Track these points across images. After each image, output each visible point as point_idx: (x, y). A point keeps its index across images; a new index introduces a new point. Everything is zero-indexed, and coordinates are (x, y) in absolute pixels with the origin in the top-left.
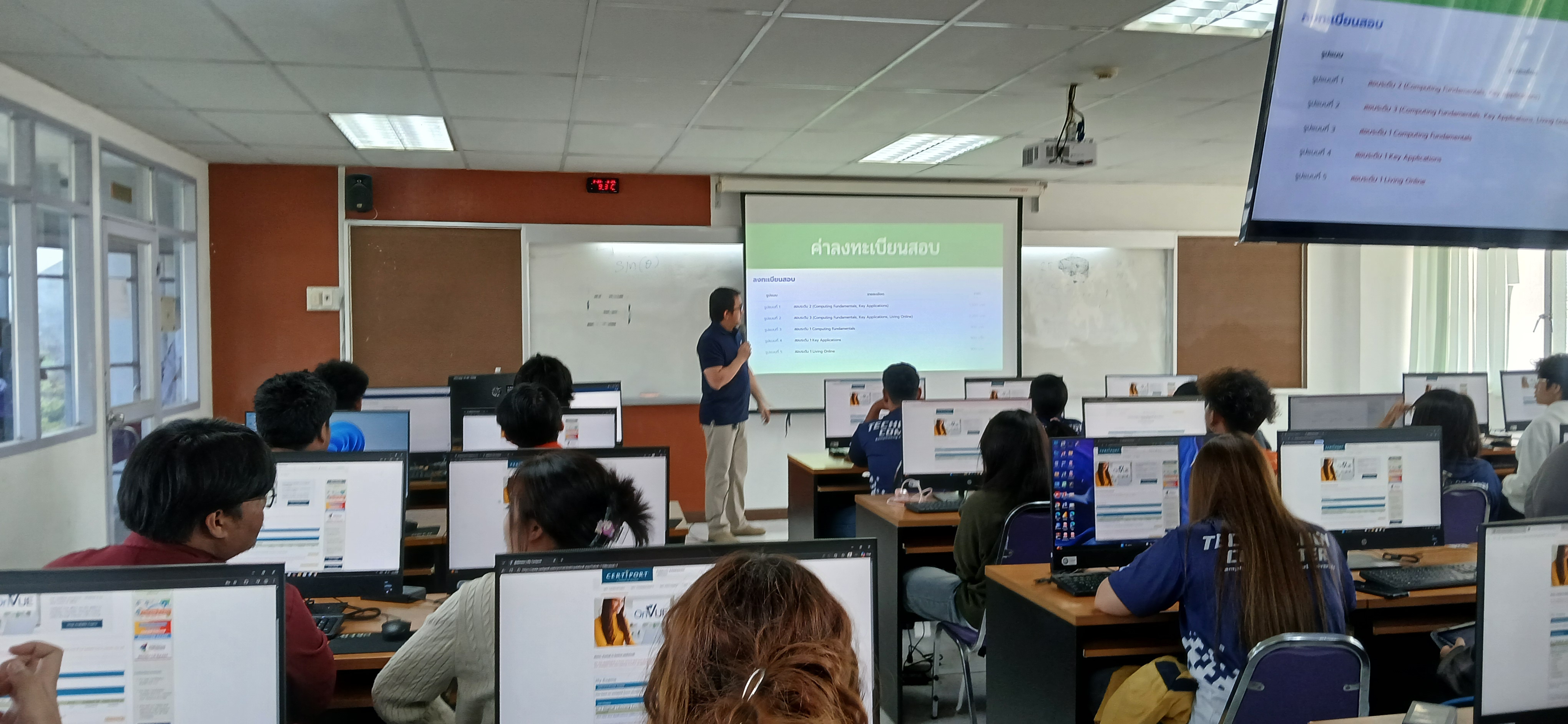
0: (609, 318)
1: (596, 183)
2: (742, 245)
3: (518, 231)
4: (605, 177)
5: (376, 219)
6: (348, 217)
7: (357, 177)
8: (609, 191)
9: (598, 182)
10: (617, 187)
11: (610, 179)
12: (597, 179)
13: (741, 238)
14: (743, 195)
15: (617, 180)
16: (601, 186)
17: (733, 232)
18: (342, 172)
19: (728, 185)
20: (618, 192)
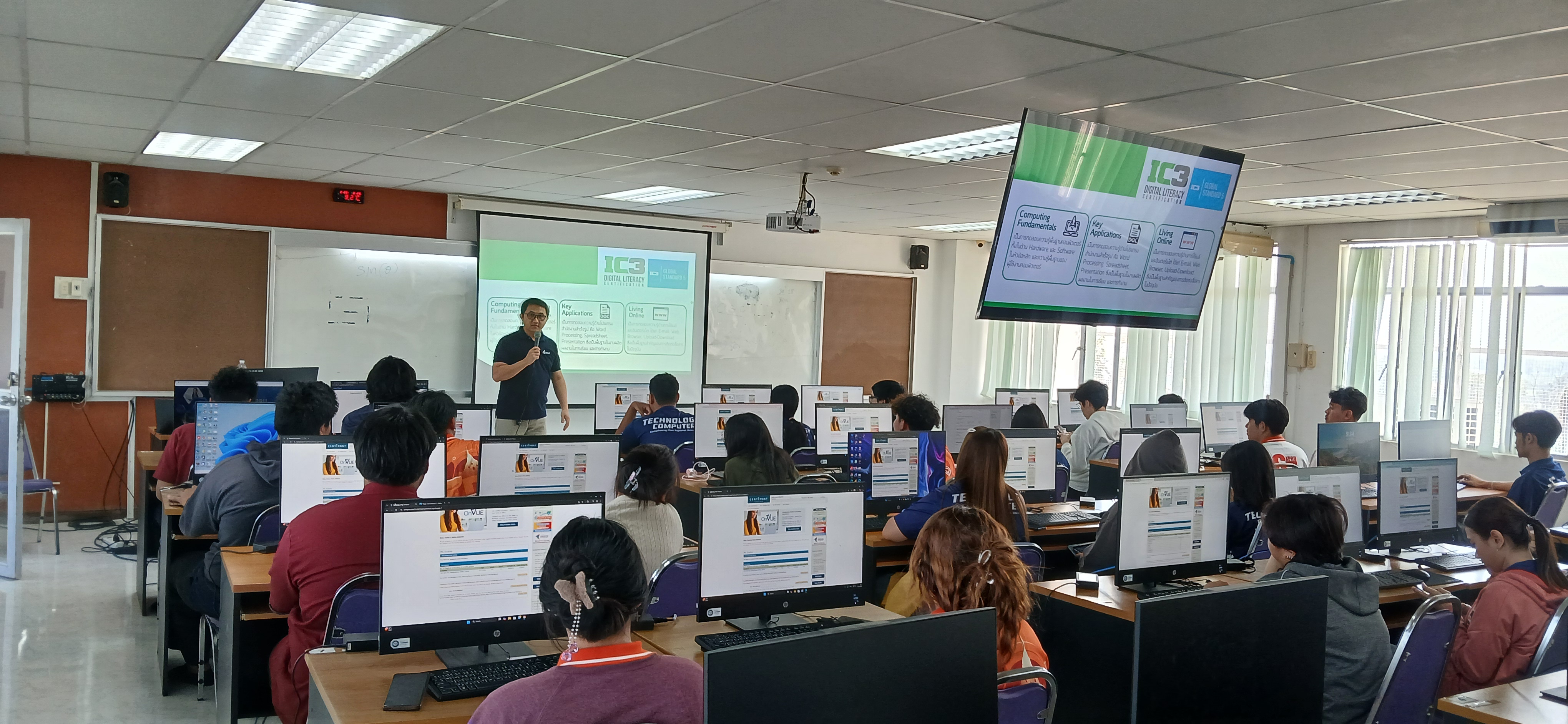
0: (350, 318)
1: (343, 194)
2: (476, 258)
3: (266, 234)
4: (351, 189)
5: (128, 215)
6: (100, 211)
7: (114, 175)
8: (354, 202)
9: (344, 192)
10: (362, 199)
11: (356, 191)
12: (343, 190)
13: (475, 252)
14: (479, 213)
15: (362, 192)
16: (346, 197)
17: (467, 245)
18: (95, 168)
19: (467, 205)
20: (362, 203)
